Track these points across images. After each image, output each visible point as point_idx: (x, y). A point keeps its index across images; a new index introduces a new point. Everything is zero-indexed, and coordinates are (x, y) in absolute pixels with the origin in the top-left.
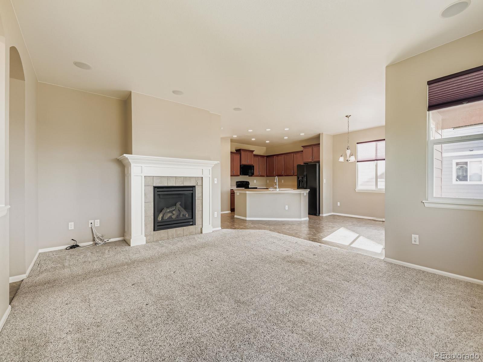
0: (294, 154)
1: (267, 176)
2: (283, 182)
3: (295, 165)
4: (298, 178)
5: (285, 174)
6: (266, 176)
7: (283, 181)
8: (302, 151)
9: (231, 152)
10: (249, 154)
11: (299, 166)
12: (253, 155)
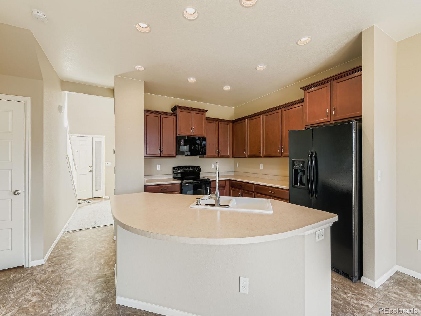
0: (283, 109)
1: (234, 157)
2: (262, 168)
3: (285, 134)
4: (293, 163)
5: (264, 154)
6: (232, 155)
7: (262, 165)
8: (302, 101)
9: (145, 110)
10: (197, 116)
11: (294, 134)
12: (204, 119)
